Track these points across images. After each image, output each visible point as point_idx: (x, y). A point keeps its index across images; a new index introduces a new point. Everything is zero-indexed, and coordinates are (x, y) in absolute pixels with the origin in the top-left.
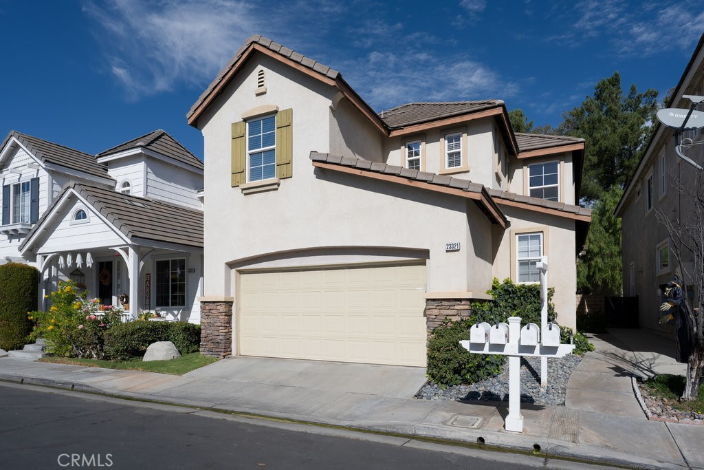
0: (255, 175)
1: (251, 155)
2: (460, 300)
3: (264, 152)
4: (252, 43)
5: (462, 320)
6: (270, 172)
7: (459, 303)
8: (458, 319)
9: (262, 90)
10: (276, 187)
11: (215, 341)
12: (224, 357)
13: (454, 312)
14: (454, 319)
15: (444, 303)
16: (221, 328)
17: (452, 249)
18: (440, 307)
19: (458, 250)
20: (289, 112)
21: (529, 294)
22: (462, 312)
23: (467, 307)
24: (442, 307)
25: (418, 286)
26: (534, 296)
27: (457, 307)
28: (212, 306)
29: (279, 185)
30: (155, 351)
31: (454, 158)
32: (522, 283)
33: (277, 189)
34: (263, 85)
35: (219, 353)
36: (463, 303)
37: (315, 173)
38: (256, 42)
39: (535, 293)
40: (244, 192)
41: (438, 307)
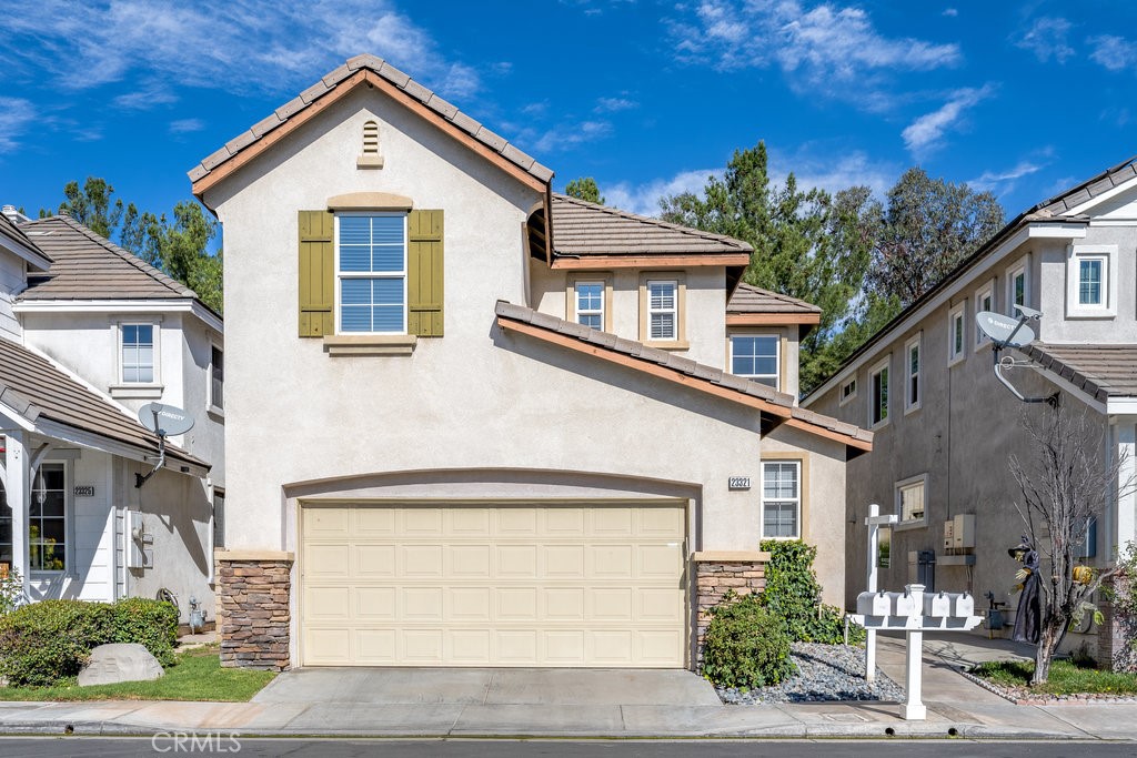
0: (353, 319)
1: (343, 279)
2: (750, 563)
3: (376, 279)
4: (361, 69)
5: (754, 594)
6: (390, 319)
7: (749, 567)
8: (747, 591)
9: (371, 159)
10: (409, 350)
11: (261, 638)
12: (282, 668)
13: (742, 581)
14: (743, 592)
15: (726, 568)
16: (276, 613)
17: (738, 486)
18: (719, 575)
19: (748, 489)
20: (436, 216)
21: (782, 556)
22: (753, 581)
23: (762, 574)
24: (724, 574)
25: (672, 541)
26: (788, 558)
27: (746, 574)
28: (251, 569)
29: (413, 346)
30: (119, 664)
31: (663, 324)
32: (771, 539)
33: (409, 355)
34: (376, 151)
35: (271, 662)
36: (756, 567)
37: (491, 336)
38: (371, 70)
39: (790, 554)
40: (332, 350)
41: (716, 575)
